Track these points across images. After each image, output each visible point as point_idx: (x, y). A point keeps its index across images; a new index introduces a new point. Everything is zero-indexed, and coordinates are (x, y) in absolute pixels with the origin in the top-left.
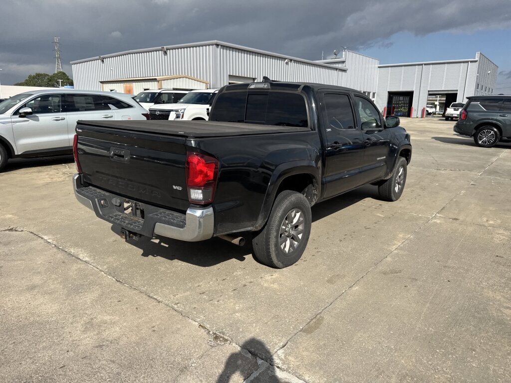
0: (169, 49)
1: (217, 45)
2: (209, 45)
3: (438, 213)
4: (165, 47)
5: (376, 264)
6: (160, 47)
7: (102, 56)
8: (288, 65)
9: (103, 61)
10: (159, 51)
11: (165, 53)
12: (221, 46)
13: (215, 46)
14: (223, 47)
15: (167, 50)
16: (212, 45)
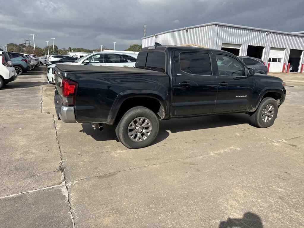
0: (189, 29)
1: (216, 25)
2: (211, 25)
3: (286, 140)
4: (187, 28)
5: (187, 158)
6: (184, 28)
7: (156, 34)
8: (268, 35)
9: (156, 37)
10: (184, 30)
11: (187, 31)
12: (219, 25)
13: (214, 25)
14: (220, 26)
15: (188, 29)
16: (213, 25)
